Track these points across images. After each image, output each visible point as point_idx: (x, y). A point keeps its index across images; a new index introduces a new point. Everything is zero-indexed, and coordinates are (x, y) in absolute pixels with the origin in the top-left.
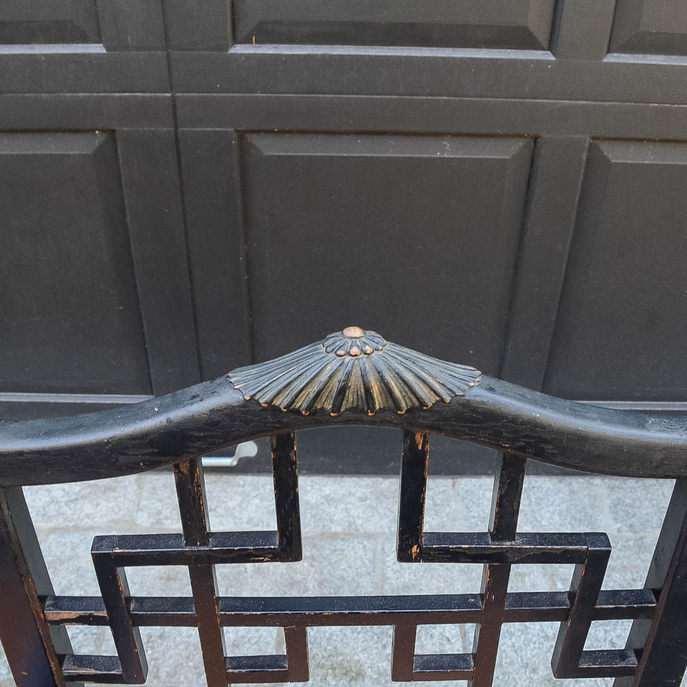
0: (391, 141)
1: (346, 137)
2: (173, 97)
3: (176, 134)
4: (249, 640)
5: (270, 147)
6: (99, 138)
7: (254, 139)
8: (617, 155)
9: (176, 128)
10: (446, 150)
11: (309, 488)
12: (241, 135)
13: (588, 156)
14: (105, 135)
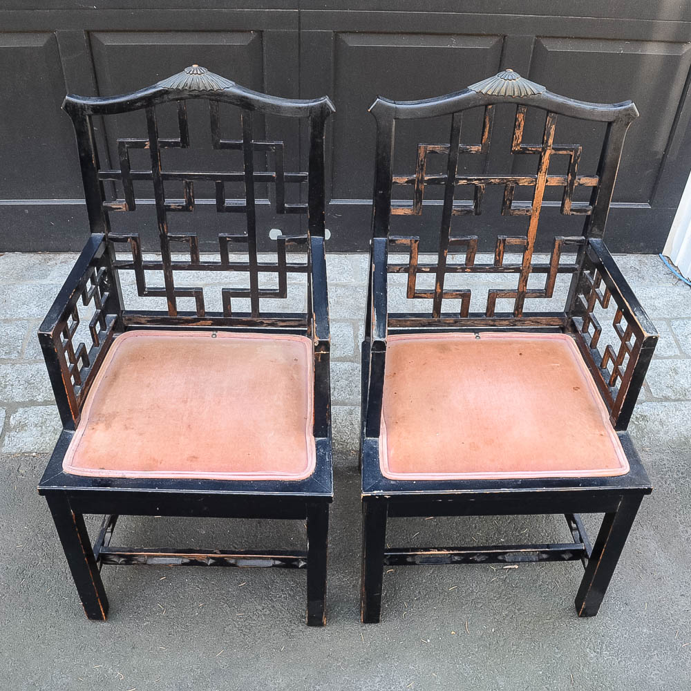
0: (422, 38)
1: (395, 36)
2: (299, 12)
3: (299, 34)
4: (338, 336)
5: (353, 42)
6: (253, 36)
7: (342, 36)
8: (551, 46)
9: (299, 29)
10: (453, 44)
11: (362, 260)
12: (336, 34)
13: (534, 48)
14: (256, 34)
